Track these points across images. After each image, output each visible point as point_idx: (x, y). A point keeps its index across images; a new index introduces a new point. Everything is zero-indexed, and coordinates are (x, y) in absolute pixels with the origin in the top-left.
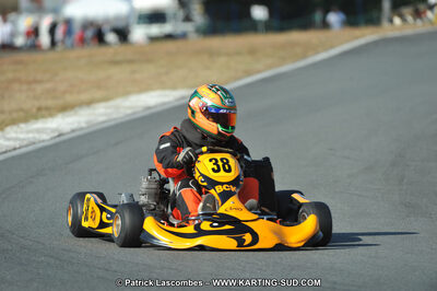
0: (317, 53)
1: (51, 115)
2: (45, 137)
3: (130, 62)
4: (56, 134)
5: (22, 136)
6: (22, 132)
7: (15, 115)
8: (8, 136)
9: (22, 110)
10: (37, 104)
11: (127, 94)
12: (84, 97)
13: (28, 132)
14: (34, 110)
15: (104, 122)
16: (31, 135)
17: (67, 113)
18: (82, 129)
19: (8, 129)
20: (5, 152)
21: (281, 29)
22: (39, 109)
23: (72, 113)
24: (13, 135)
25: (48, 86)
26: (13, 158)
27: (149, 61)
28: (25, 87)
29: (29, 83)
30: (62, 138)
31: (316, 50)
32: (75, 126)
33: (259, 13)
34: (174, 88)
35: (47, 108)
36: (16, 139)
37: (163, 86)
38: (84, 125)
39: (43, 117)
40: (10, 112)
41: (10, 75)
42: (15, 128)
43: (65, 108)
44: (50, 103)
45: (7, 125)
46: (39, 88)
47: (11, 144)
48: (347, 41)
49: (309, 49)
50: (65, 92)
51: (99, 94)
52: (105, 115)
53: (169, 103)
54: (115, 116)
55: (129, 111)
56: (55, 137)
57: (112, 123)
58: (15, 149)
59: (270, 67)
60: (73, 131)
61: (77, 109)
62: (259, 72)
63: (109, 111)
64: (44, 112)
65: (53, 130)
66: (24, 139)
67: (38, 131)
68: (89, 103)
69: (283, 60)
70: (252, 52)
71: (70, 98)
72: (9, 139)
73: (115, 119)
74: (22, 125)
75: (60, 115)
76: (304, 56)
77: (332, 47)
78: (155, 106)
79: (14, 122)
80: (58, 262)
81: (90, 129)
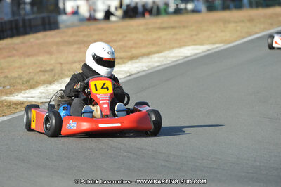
1: (124, 63)
2: (121, 76)
3: (173, 28)
4: (128, 74)
11: (172, 48)
12: (144, 50)
15: (159, 66)
17: (133, 61)
18: (144, 71)
21: (268, 6)
23: (137, 61)
25: (120, 43)
27: (184, 27)
30: (132, 77)
32: (139, 70)
34: (202, 44)
35: (121, 58)
37: (195, 43)
39: (119, 64)
43: (132, 58)
44: (122, 55)
46: (115, 45)
50: (131, 47)
51: (154, 49)
52: (159, 61)
53: (199, 53)
54: (165, 63)
55: (174, 60)
56: (125, 77)
57: (163, 67)
60: (139, 72)
61: (140, 58)
62: (256, 33)
63: (161, 59)
64: (119, 61)
65: (126, 72)
68: (148, 54)
70: (251, 20)
71: (135, 52)
73: (165, 65)
75: (130, 62)
78: (191, 56)
81: (150, 71)
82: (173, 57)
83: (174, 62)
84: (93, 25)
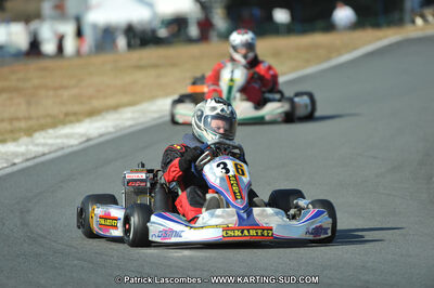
0: (340, 54)
1: (79, 121)
2: (73, 142)
3: (155, 66)
4: (81, 140)
5: (50, 141)
6: (50, 138)
7: (42, 121)
8: (38, 141)
9: (48, 116)
10: (64, 109)
12: (111, 102)
13: (57, 137)
14: (62, 117)
15: (131, 126)
16: (59, 141)
17: (94, 118)
18: (109, 133)
19: (37, 135)
20: (34, 158)
21: (304, 31)
22: (67, 115)
23: (99, 118)
24: (42, 141)
25: (75, 91)
26: (43, 163)
27: (174, 65)
28: (51, 93)
29: (56, 89)
30: (91, 143)
31: (339, 51)
32: (103, 131)
33: (281, 16)
35: (75, 114)
36: (44, 145)
38: (111, 130)
39: (71, 122)
40: (38, 118)
41: (36, 82)
42: (43, 133)
43: (92, 113)
44: (77, 108)
45: (36, 131)
46: (66, 94)
47: (41, 149)
48: (370, 42)
49: (333, 51)
50: (91, 97)
51: (125, 99)
52: (132, 119)
54: (142, 120)
55: (156, 115)
56: (81, 143)
58: (44, 154)
59: (294, 69)
60: (101, 136)
61: (104, 114)
63: (136, 115)
64: (72, 118)
65: (82, 136)
66: (52, 145)
67: (67, 136)
68: (116, 108)
69: (308, 62)
70: (277, 54)
71: (96, 103)
72: (37, 145)
73: (142, 124)
74: (51, 131)
75: (87, 121)
76: (328, 58)
77: (355, 49)
79: (42, 128)
80: (91, 266)
81: (118, 134)
82: (155, 112)
83: (154, 119)
84: (34, 64)
